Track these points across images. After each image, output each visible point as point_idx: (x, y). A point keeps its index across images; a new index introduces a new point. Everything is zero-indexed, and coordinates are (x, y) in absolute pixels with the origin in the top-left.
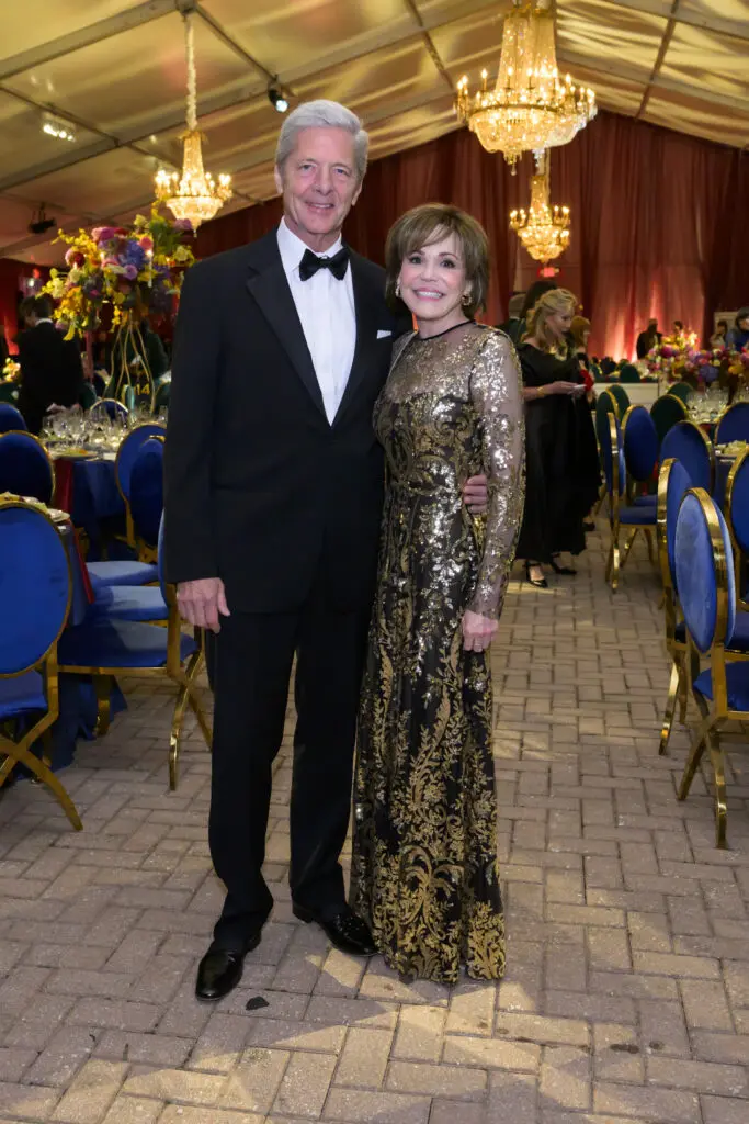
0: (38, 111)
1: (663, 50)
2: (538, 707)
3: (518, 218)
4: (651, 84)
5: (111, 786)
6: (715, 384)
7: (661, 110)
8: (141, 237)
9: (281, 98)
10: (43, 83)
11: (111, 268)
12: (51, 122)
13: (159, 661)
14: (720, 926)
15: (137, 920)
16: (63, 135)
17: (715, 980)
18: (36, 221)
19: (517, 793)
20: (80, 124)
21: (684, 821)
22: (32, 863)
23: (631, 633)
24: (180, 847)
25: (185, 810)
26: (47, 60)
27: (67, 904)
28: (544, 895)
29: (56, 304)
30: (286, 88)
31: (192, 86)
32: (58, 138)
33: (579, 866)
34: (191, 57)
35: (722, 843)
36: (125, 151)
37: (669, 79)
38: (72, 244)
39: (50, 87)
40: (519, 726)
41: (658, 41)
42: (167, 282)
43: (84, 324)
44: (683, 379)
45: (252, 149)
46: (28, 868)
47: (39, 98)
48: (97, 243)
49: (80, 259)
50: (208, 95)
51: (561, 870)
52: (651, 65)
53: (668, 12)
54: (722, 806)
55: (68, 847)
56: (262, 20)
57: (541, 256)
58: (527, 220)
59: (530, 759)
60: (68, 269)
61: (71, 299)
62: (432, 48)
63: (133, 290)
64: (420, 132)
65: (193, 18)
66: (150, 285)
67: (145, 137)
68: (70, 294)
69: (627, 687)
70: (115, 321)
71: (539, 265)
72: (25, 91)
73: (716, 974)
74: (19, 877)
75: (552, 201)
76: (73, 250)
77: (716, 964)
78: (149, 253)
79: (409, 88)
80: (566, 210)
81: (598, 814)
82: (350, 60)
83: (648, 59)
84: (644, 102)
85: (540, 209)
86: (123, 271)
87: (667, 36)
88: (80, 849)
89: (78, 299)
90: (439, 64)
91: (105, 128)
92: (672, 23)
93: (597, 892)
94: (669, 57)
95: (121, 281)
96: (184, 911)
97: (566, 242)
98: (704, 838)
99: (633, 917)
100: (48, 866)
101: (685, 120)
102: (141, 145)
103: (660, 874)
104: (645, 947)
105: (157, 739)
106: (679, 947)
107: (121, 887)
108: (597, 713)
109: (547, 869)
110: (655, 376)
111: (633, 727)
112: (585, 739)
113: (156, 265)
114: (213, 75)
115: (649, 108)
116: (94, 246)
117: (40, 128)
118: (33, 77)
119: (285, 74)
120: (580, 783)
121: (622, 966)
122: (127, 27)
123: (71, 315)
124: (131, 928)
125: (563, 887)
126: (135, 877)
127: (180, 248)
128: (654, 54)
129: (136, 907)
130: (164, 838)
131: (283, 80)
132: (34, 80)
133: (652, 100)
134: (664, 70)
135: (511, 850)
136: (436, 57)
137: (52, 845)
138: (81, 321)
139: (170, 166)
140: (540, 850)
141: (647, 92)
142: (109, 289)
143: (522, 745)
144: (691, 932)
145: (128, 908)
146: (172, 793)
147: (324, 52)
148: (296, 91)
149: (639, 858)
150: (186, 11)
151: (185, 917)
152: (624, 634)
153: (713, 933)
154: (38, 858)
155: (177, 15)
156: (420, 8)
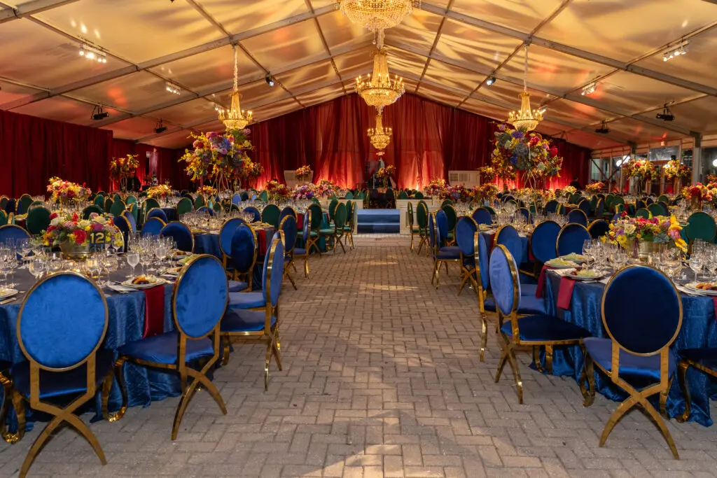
0: (164, 81)
1: (425, 69)
2: (422, 342)
3: (371, 132)
4: (420, 82)
5: (235, 391)
6: (459, 200)
7: (423, 91)
8: (229, 136)
9: (271, 81)
10: (167, 70)
11: (215, 149)
12: (170, 86)
13: (260, 328)
14: (534, 442)
15: (266, 459)
16: (175, 92)
17: (540, 468)
18: (158, 128)
19: (425, 383)
20: (183, 88)
21: (501, 392)
22: (206, 433)
23: (450, 307)
24: (278, 419)
25: (275, 401)
26: (170, 61)
27: (229, 454)
28: (453, 431)
29: (188, 164)
30: (273, 77)
31: (236, 74)
32: (172, 93)
33: (464, 416)
34: (236, 63)
35: (521, 402)
36: (201, 99)
37: (427, 80)
38: (197, 139)
39: (170, 72)
40: (417, 351)
41: (424, 65)
42: (240, 156)
43: (201, 173)
44: (446, 198)
45: (259, 100)
46: (204, 436)
47: (165, 76)
48: (208, 138)
49: (201, 145)
50: (242, 77)
51: (457, 419)
52: (420, 74)
53: (428, 55)
54: (520, 383)
55: (221, 424)
56: (263, 50)
57: (379, 147)
58: (374, 133)
59: (426, 367)
60: (194, 149)
61: (195, 162)
62: (334, 64)
63: (225, 159)
64: (327, 97)
65: (237, 47)
66: (232, 156)
67: (210, 94)
68: (195, 160)
69: (456, 331)
70: (214, 172)
71: (378, 150)
72: (159, 73)
73: (540, 465)
74: (200, 441)
75: (384, 125)
76: (197, 141)
77: (538, 460)
78: (233, 143)
79: (325, 78)
80: (390, 129)
81: (464, 391)
82: (300, 67)
83: (419, 72)
84: (417, 89)
85: (379, 128)
86: (221, 151)
87: (427, 64)
88: (228, 425)
89: (199, 162)
90: (336, 70)
91: (194, 90)
92: (429, 59)
93: (476, 428)
94: (428, 72)
95: (220, 155)
96: (288, 452)
97: (389, 142)
98: (514, 400)
99: (495, 439)
100: (215, 434)
101: (434, 96)
102: (208, 97)
103: (500, 418)
104: (504, 454)
105: (251, 366)
106: (520, 454)
107: (254, 443)
108: (447, 344)
109: (450, 419)
110: (430, 196)
111: (464, 350)
112: (446, 356)
113: (235, 148)
114: (243, 70)
115: (418, 91)
116: (207, 140)
117: (165, 89)
118: (163, 68)
119: (273, 72)
120: (451, 377)
121: (498, 464)
122: (208, 49)
123: (194, 169)
124: (265, 464)
125: (460, 426)
126: (259, 437)
127: (246, 141)
128: (422, 70)
129: (264, 453)
130: (268, 415)
131: (273, 73)
132: (163, 69)
133: (420, 87)
134: (425, 76)
135: (431, 411)
136: (335, 67)
137: (213, 423)
138: (199, 172)
139: (221, 107)
140: (444, 410)
141: (418, 85)
142: (214, 158)
143: (420, 360)
144: (522, 445)
145: (260, 453)
146: (266, 393)
147: (289, 63)
148: (277, 78)
149: (488, 411)
150: (234, 44)
151: (290, 455)
152: (447, 307)
153: (532, 445)
154: (208, 430)
155: (230, 46)
156: (330, 49)
